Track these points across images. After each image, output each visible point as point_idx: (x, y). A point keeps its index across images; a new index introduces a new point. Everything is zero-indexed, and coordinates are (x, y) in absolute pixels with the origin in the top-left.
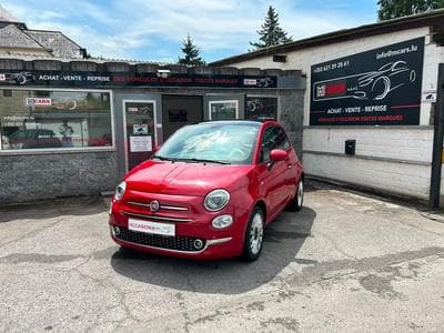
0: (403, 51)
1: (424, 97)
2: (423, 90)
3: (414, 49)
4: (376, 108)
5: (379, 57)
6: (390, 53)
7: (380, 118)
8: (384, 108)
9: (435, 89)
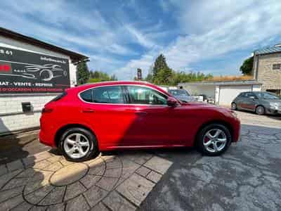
0: (58, 61)
1: (71, 83)
2: (71, 79)
3: (64, 62)
4: (45, 85)
5: (42, 58)
6: (50, 60)
7: (49, 90)
8: (51, 85)
9: (76, 80)
